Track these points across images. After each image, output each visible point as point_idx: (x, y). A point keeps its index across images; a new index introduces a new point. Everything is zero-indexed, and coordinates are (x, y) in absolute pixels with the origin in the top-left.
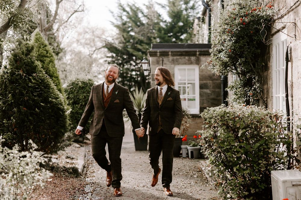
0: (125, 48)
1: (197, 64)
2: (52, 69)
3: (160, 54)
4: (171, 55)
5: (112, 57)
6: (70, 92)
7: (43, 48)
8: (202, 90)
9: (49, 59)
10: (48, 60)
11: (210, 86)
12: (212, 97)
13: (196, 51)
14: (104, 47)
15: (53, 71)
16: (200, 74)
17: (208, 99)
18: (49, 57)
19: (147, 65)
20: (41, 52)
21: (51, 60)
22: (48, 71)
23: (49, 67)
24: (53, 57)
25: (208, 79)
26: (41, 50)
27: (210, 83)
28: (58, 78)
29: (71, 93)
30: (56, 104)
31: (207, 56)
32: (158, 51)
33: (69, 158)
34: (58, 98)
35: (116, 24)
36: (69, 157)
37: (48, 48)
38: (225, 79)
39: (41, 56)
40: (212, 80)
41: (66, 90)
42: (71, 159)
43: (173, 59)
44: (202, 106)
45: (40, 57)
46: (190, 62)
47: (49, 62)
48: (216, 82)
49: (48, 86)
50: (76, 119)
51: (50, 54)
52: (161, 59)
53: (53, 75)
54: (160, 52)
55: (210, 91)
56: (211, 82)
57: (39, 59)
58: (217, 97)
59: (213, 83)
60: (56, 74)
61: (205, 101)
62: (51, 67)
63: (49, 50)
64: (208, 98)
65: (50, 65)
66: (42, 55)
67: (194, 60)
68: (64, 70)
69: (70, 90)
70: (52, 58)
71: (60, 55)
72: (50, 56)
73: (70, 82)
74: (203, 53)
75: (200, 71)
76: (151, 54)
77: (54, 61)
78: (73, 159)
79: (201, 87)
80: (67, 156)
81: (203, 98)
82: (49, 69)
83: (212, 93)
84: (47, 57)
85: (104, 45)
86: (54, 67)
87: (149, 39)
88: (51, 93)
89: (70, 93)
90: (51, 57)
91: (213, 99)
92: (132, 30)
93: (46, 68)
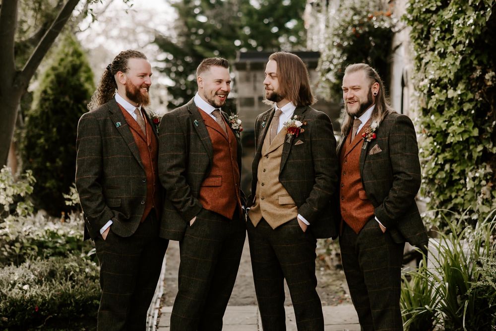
0: (189, 44)
3: (251, 67)
5: (167, 60)
14: (152, 42)
32: (248, 63)
35: (173, 3)
52: (252, 74)
54: (251, 65)
85: (154, 39)
87: (232, 28)
92: (202, 13)
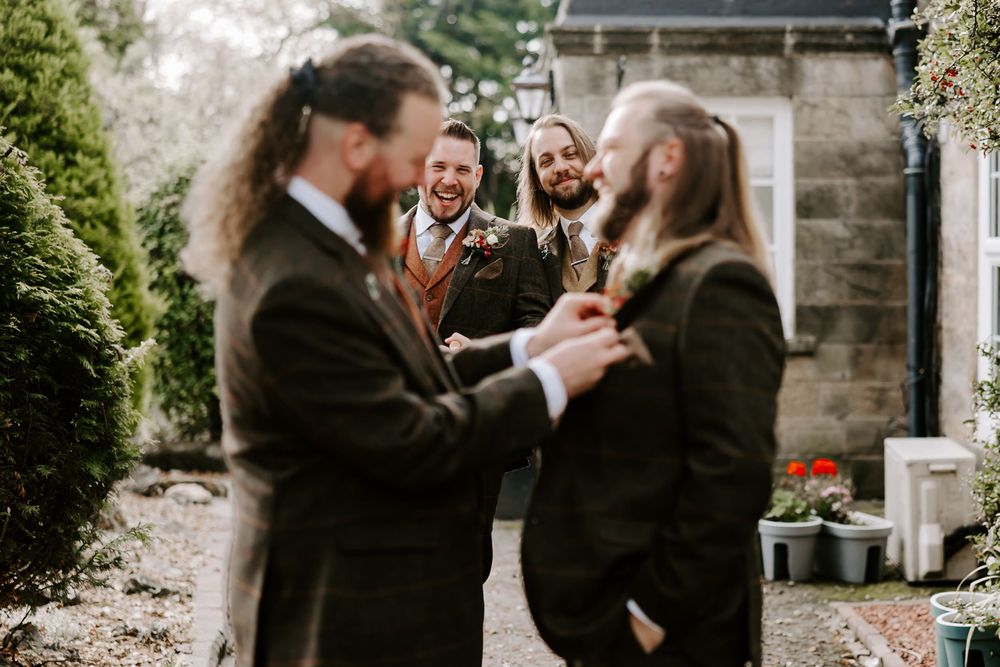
1: (783, 95)
2: (76, 112)
3: (606, 41)
4: (661, 46)
6: (165, 224)
7: (30, 8)
8: (805, 222)
9: (58, 63)
10: (51, 66)
11: (848, 201)
12: (857, 255)
13: (782, 32)
14: (320, 24)
15: (77, 121)
16: (797, 146)
17: (836, 266)
18: (61, 51)
19: (540, 94)
20: (21, 24)
21: (67, 65)
22: (55, 124)
23: (59, 99)
24: (79, 52)
25: (838, 168)
26: (17, 14)
27: (845, 188)
28: (104, 159)
29: (171, 231)
30: (63, 317)
31: (833, 55)
32: (598, 28)
33: (144, 593)
34: (70, 280)
36: (146, 588)
37: (54, 8)
38: (926, 171)
39: (18, 44)
40: (858, 175)
41: (148, 212)
42: (154, 596)
43: (671, 67)
44: (808, 303)
45: (12, 51)
46: (752, 82)
47: (58, 75)
48: (872, 184)
49: (12, 210)
50: (195, 355)
51: (64, 36)
52: (611, 66)
53: (81, 142)
54: (606, 33)
55: (845, 225)
56: (850, 181)
57: (10, 60)
58: (879, 256)
59: (858, 188)
60: (96, 137)
61: (822, 278)
62: (71, 102)
63: (62, 15)
64: (835, 261)
65: (64, 90)
66: (22, 41)
67: (771, 72)
68: (151, 121)
69: (167, 213)
70: (72, 55)
71: (132, 51)
72: (66, 45)
73: (166, 178)
74: (814, 40)
75: (797, 131)
76: (564, 40)
77: (84, 70)
78: (164, 593)
79: (805, 208)
80: (135, 582)
81: (811, 263)
82: (59, 113)
83: (855, 237)
84: (50, 50)
85: (325, 16)
86: (85, 102)
88: (27, 249)
89: (168, 228)
90: (68, 49)
91: (862, 267)
93: (43, 106)
